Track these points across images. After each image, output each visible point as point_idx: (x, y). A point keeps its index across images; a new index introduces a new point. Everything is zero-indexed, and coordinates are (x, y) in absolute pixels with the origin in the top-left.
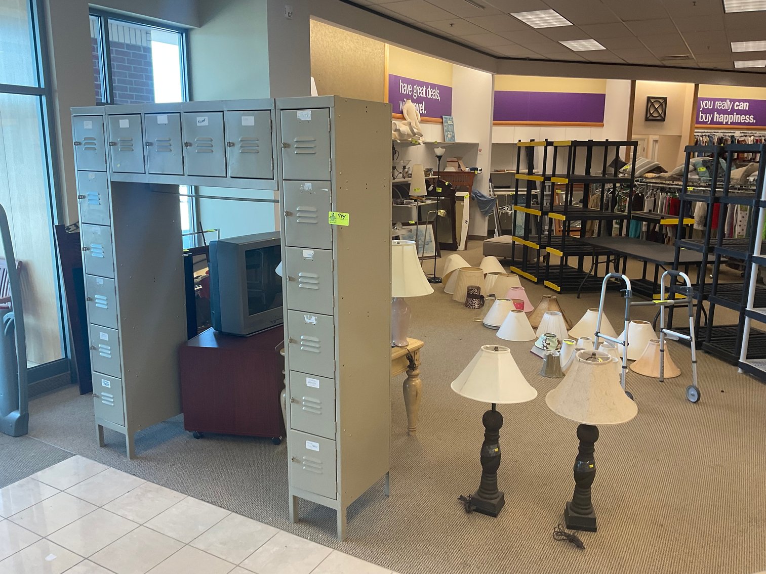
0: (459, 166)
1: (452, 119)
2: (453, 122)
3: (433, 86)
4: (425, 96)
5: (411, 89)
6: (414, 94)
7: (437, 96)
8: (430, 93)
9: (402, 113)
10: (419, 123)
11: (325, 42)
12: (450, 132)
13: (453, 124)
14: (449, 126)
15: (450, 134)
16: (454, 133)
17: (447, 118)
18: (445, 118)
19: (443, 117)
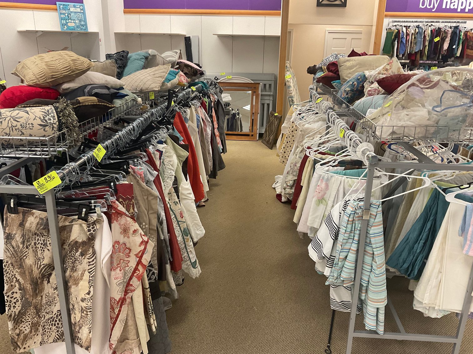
1: (83, 6)
12: (75, 20)
13: (82, 11)
14: (72, 14)
15: (75, 23)
16: (85, 21)
17: (68, 5)
18: (64, 5)
19: (57, 3)
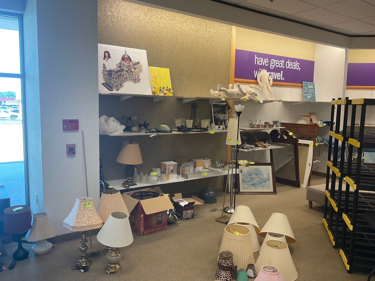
0: (311, 120)
1: (314, 84)
2: (313, 87)
3: (293, 60)
4: (283, 67)
5: (268, 62)
6: (271, 65)
7: (297, 67)
8: (289, 65)
9: (256, 79)
10: (271, 87)
11: (161, 24)
12: (310, 93)
13: (313, 88)
14: (309, 90)
15: (310, 95)
16: (315, 94)
17: (308, 84)
18: (306, 83)
19: (303, 82)
